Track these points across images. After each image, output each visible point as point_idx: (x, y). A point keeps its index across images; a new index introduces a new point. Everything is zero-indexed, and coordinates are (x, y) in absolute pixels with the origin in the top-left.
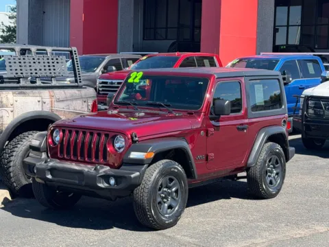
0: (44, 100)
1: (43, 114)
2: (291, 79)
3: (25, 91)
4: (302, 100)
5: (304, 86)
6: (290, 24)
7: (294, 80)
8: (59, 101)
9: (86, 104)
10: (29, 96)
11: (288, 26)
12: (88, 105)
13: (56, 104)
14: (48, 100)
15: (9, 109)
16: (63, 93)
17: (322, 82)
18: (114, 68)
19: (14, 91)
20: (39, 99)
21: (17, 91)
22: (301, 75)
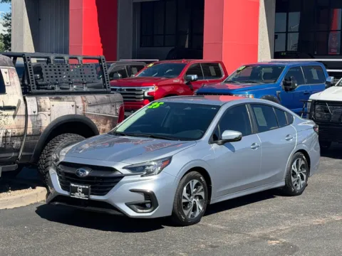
0: (77, 105)
1: (76, 117)
2: (296, 85)
3: (60, 96)
4: (309, 104)
5: (308, 91)
6: (289, 31)
7: (299, 86)
8: (90, 105)
9: (114, 108)
10: (63, 101)
11: (287, 32)
12: (116, 109)
13: (88, 108)
14: (80, 104)
15: (47, 113)
16: (94, 98)
17: (326, 88)
18: (119, 75)
19: (51, 96)
20: (73, 103)
21: (54, 97)
22: (306, 80)
